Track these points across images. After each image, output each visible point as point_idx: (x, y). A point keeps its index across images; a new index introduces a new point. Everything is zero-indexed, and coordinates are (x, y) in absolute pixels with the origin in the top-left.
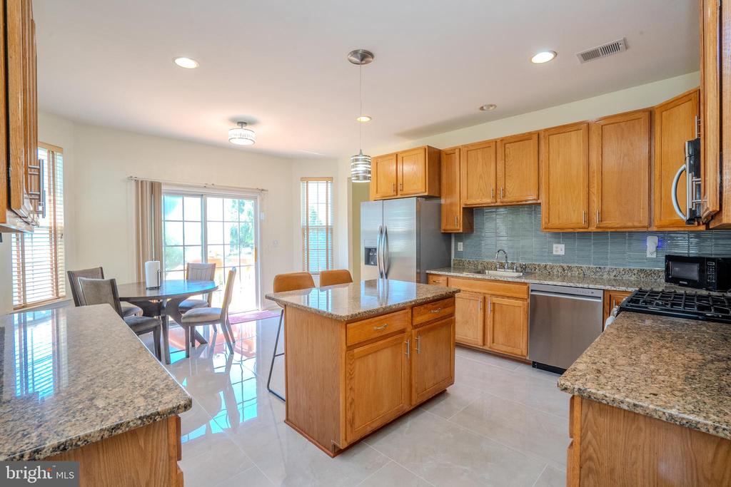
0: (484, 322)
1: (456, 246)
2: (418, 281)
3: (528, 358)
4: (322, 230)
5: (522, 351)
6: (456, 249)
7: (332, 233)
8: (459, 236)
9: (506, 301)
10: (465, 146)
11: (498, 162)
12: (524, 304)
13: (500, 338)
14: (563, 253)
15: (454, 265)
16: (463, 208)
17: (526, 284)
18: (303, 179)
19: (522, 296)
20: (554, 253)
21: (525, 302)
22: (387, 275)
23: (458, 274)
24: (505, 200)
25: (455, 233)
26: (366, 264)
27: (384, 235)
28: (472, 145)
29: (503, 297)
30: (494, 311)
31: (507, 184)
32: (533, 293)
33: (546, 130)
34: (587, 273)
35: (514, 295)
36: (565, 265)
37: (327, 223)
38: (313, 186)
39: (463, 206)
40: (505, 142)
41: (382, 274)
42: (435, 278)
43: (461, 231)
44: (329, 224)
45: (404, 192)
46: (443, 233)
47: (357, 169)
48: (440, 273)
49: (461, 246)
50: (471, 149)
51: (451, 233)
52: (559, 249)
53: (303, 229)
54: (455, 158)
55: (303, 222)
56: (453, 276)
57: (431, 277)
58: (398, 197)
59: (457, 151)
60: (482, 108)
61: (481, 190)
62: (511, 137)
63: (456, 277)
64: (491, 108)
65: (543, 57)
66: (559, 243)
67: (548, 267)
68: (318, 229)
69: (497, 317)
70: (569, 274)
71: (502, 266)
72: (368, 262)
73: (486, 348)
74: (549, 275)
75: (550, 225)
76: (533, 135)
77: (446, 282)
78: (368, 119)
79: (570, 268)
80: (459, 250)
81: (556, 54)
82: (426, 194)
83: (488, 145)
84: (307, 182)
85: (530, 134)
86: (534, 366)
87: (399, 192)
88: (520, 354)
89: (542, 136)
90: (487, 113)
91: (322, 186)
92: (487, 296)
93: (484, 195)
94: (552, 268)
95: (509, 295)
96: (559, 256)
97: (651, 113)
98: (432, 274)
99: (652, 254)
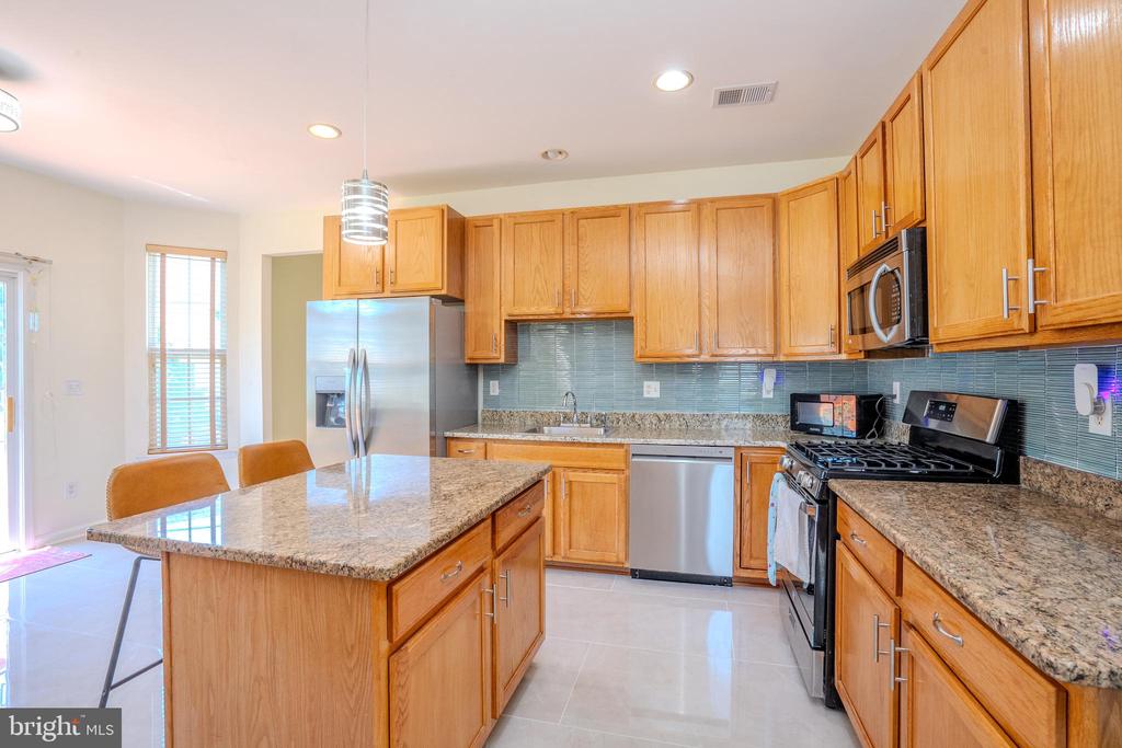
0: (554, 516)
1: (487, 386)
2: (433, 454)
3: (626, 566)
4: (201, 357)
5: (617, 556)
6: (486, 391)
7: (224, 364)
8: (492, 370)
9: (591, 476)
10: (510, 216)
11: (567, 247)
12: (620, 479)
13: (581, 538)
14: (656, 395)
15: (484, 419)
16: (506, 321)
17: (621, 445)
18: (150, 248)
19: (615, 466)
20: (646, 395)
21: (622, 476)
22: (366, 445)
23: (507, 436)
24: (578, 310)
25: (485, 365)
26: (318, 425)
27: (360, 370)
28: (523, 215)
29: (585, 469)
30: (570, 495)
31: (581, 283)
32: (635, 459)
33: (641, 205)
34: (692, 422)
35: (604, 465)
36: (661, 413)
37: (212, 344)
38: (175, 264)
39: (505, 317)
40: (579, 215)
41: (355, 444)
42: (461, 446)
43: (502, 360)
44: (218, 346)
45: (398, 288)
46: (468, 364)
47: (356, 210)
48: (464, 435)
49: (495, 387)
50: (521, 221)
51: (477, 365)
52: (652, 389)
53: (151, 357)
54: (493, 234)
55: (151, 338)
56: (495, 441)
57: (453, 443)
58: (385, 295)
59: (496, 223)
60: (545, 155)
61: (538, 291)
62: (587, 209)
63: (503, 441)
64: (560, 157)
65: (672, 80)
66: (651, 379)
67: (637, 416)
68: (189, 353)
69: (577, 504)
70: (667, 426)
71: (567, 418)
72: (322, 420)
73: (558, 558)
74: (639, 429)
75: (647, 352)
76: (623, 211)
77: (483, 451)
78: (334, 134)
79: (668, 417)
80: (492, 394)
81: (692, 78)
82: (444, 292)
83: (550, 218)
84: (163, 255)
85: (616, 207)
86: (634, 576)
87: (388, 287)
88: (615, 559)
89: (634, 214)
90: (552, 165)
91: (201, 266)
92: (557, 470)
93: (542, 299)
94: (643, 418)
95: (595, 465)
96: (652, 399)
97: (774, 200)
98: (457, 439)
99: (768, 392)
